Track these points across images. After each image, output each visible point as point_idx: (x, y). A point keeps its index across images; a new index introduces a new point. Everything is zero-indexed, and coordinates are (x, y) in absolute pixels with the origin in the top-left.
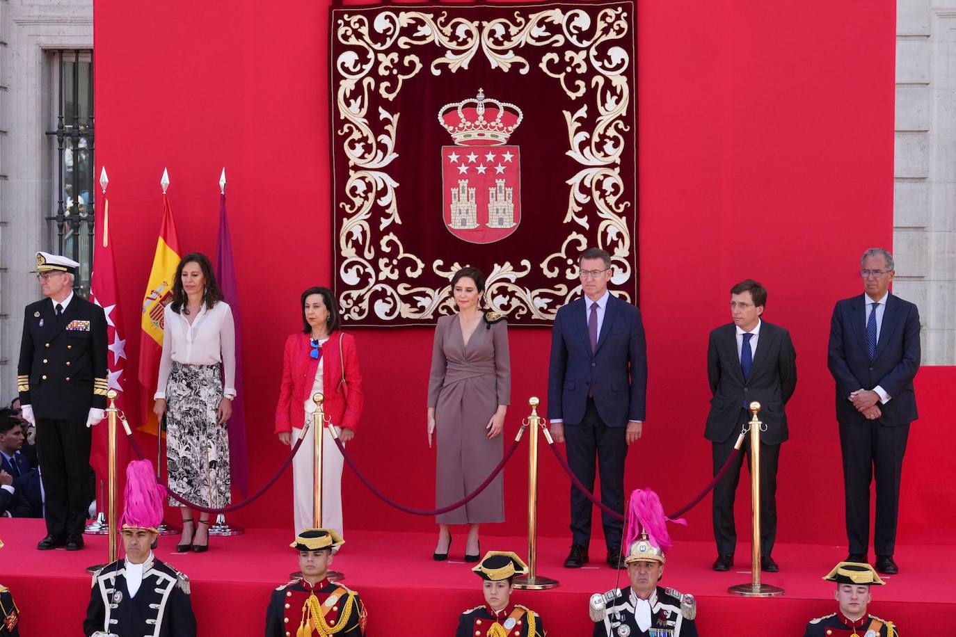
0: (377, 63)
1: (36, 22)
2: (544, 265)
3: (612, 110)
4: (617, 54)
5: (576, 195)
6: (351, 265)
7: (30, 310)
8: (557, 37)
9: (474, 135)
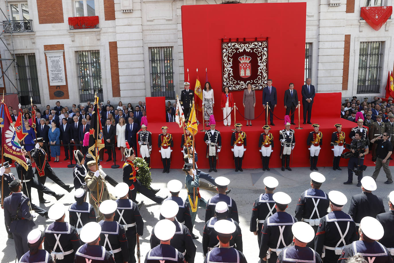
0: (229, 51)
1: (148, 43)
2: (255, 81)
3: (264, 57)
4: (265, 49)
5: (259, 70)
6: (225, 82)
7: (182, 91)
8: (256, 46)
9: (244, 62)
